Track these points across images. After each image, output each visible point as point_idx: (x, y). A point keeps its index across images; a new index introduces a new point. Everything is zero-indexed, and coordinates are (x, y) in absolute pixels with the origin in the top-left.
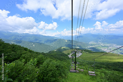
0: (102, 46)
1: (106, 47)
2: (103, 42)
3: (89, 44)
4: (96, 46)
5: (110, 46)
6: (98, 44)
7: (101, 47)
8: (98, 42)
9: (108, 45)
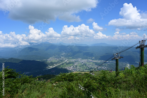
1: (72, 64)
2: (67, 56)
3: (47, 62)
4: (58, 64)
5: (76, 61)
6: (62, 61)
7: (65, 64)
8: (61, 58)
9: (73, 60)
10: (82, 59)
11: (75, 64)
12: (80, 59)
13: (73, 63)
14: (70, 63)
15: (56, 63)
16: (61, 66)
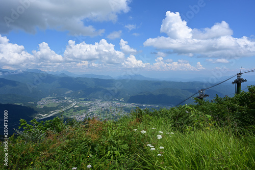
0: (73, 108)
1: (84, 111)
2: (75, 97)
3: (37, 107)
4: (58, 111)
5: (91, 105)
6: (66, 105)
7: (71, 111)
9: (87, 103)
10: (103, 101)
11: (90, 110)
12: (99, 101)
13: (86, 108)
14: (80, 109)
15: (57, 108)
16: (65, 114)
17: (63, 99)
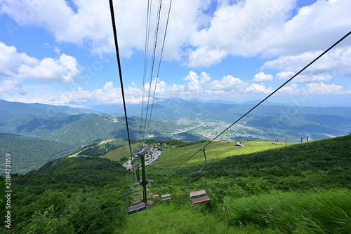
0: (202, 127)
1: (210, 130)
2: (204, 118)
3: (177, 124)
4: (191, 128)
5: (216, 126)
6: (196, 124)
7: (200, 129)
9: (213, 124)
10: (227, 123)
11: (215, 130)
12: (223, 122)
13: (212, 128)
14: (207, 128)
15: (190, 126)
16: (195, 131)
17: (195, 119)
